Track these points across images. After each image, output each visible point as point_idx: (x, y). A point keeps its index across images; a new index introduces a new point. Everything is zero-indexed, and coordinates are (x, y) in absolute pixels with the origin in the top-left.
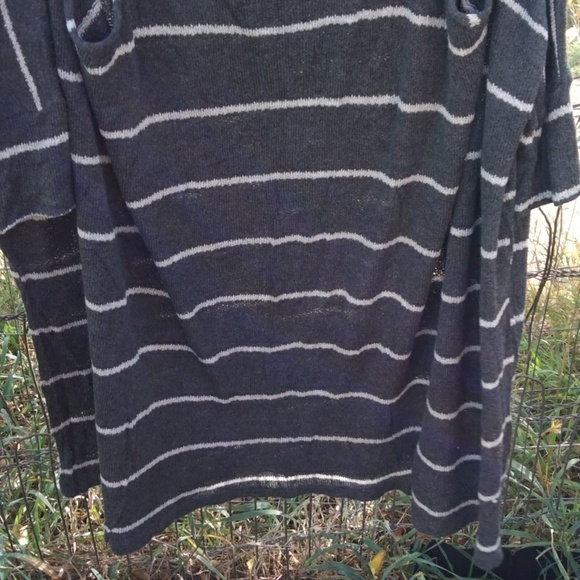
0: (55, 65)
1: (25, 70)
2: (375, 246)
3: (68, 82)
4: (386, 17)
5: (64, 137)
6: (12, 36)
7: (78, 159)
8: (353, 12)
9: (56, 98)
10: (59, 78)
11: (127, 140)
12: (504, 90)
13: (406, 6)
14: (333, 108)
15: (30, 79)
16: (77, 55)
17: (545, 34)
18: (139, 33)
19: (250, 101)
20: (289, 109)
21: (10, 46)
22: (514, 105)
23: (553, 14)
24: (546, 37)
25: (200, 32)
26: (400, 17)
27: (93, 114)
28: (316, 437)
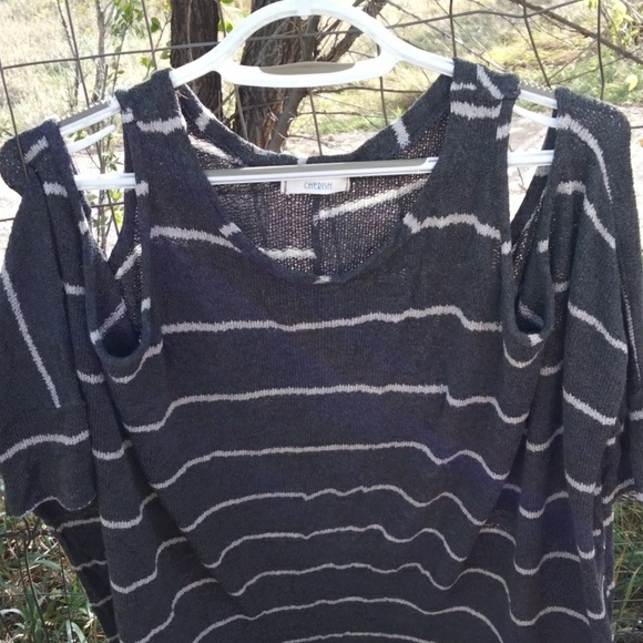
0: (73, 368)
1: (42, 370)
2: (417, 504)
3: (89, 384)
4: (435, 316)
5: (84, 435)
6: (28, 339)
7: (99, 455)
8: (400, 312)
9: (75, 401)
10: (78, 379)
11: (152, 432)
12: (582, 401)
13: (457, 306)
14: (375, 395)
15: (48, 379)
16: (98, 359)
17: (625, 348)
18: (167, 329)
19: (285, 386)
20: (326, 395)
21: (26, 347)
22: (595, 418)
23: (630, 319)
24: (626, 352)
25: (232, 328)
26: (450, 314)
27: (117, 412)
28: (348, 633)
